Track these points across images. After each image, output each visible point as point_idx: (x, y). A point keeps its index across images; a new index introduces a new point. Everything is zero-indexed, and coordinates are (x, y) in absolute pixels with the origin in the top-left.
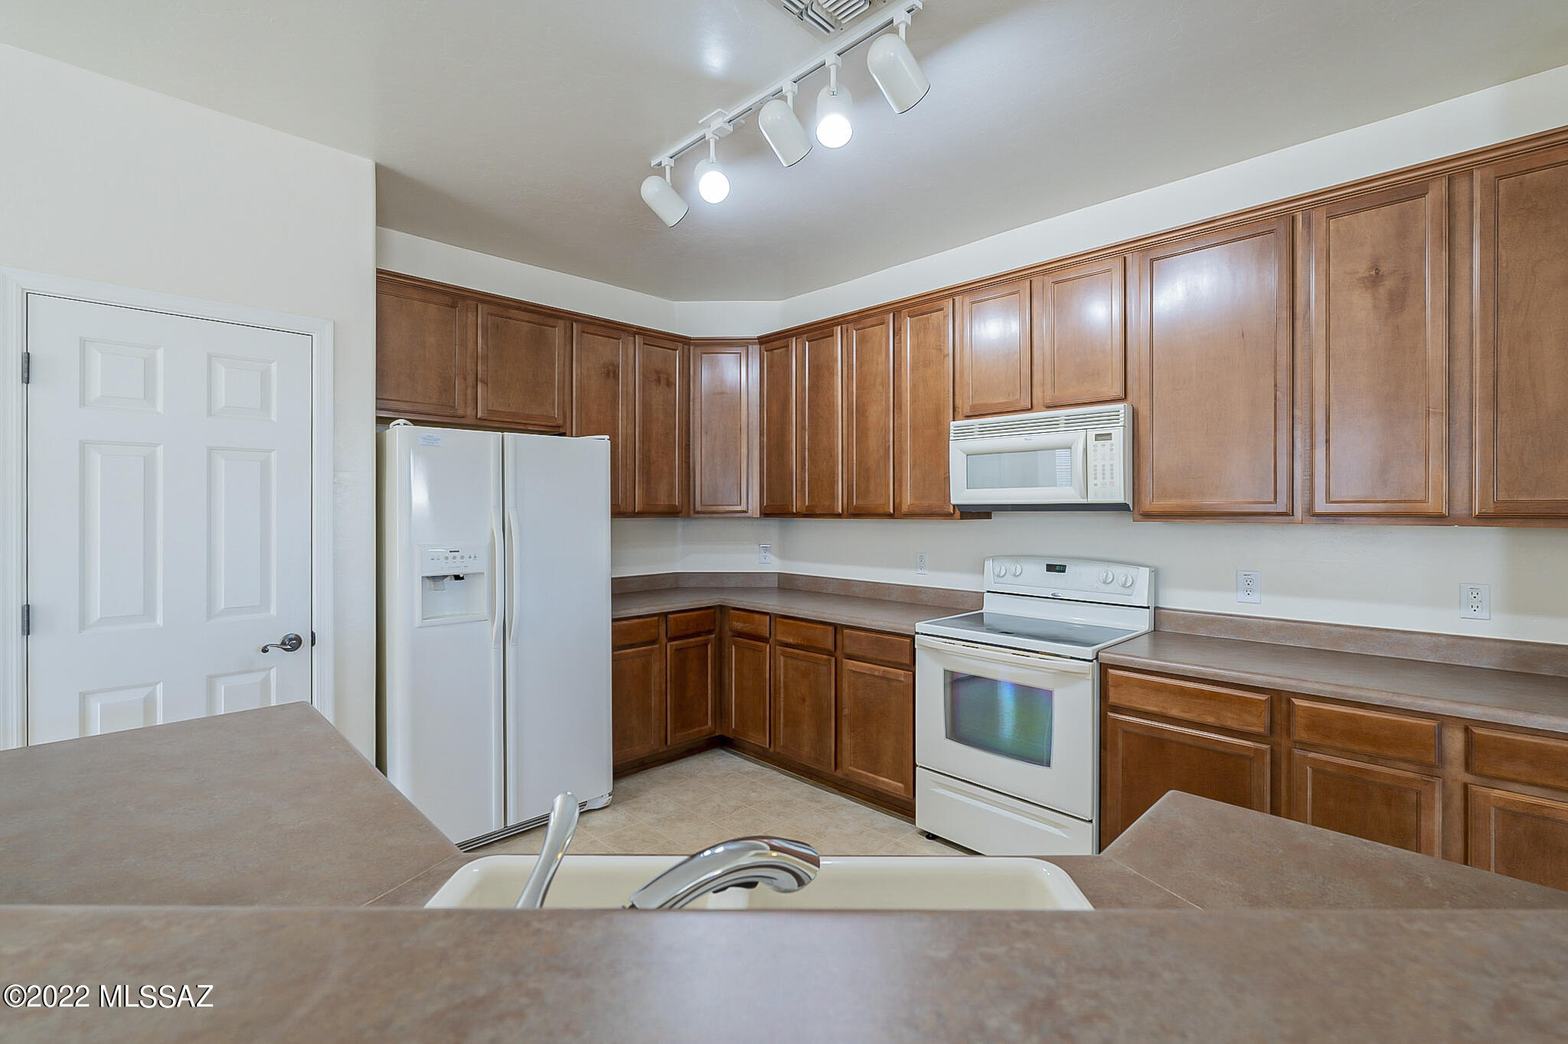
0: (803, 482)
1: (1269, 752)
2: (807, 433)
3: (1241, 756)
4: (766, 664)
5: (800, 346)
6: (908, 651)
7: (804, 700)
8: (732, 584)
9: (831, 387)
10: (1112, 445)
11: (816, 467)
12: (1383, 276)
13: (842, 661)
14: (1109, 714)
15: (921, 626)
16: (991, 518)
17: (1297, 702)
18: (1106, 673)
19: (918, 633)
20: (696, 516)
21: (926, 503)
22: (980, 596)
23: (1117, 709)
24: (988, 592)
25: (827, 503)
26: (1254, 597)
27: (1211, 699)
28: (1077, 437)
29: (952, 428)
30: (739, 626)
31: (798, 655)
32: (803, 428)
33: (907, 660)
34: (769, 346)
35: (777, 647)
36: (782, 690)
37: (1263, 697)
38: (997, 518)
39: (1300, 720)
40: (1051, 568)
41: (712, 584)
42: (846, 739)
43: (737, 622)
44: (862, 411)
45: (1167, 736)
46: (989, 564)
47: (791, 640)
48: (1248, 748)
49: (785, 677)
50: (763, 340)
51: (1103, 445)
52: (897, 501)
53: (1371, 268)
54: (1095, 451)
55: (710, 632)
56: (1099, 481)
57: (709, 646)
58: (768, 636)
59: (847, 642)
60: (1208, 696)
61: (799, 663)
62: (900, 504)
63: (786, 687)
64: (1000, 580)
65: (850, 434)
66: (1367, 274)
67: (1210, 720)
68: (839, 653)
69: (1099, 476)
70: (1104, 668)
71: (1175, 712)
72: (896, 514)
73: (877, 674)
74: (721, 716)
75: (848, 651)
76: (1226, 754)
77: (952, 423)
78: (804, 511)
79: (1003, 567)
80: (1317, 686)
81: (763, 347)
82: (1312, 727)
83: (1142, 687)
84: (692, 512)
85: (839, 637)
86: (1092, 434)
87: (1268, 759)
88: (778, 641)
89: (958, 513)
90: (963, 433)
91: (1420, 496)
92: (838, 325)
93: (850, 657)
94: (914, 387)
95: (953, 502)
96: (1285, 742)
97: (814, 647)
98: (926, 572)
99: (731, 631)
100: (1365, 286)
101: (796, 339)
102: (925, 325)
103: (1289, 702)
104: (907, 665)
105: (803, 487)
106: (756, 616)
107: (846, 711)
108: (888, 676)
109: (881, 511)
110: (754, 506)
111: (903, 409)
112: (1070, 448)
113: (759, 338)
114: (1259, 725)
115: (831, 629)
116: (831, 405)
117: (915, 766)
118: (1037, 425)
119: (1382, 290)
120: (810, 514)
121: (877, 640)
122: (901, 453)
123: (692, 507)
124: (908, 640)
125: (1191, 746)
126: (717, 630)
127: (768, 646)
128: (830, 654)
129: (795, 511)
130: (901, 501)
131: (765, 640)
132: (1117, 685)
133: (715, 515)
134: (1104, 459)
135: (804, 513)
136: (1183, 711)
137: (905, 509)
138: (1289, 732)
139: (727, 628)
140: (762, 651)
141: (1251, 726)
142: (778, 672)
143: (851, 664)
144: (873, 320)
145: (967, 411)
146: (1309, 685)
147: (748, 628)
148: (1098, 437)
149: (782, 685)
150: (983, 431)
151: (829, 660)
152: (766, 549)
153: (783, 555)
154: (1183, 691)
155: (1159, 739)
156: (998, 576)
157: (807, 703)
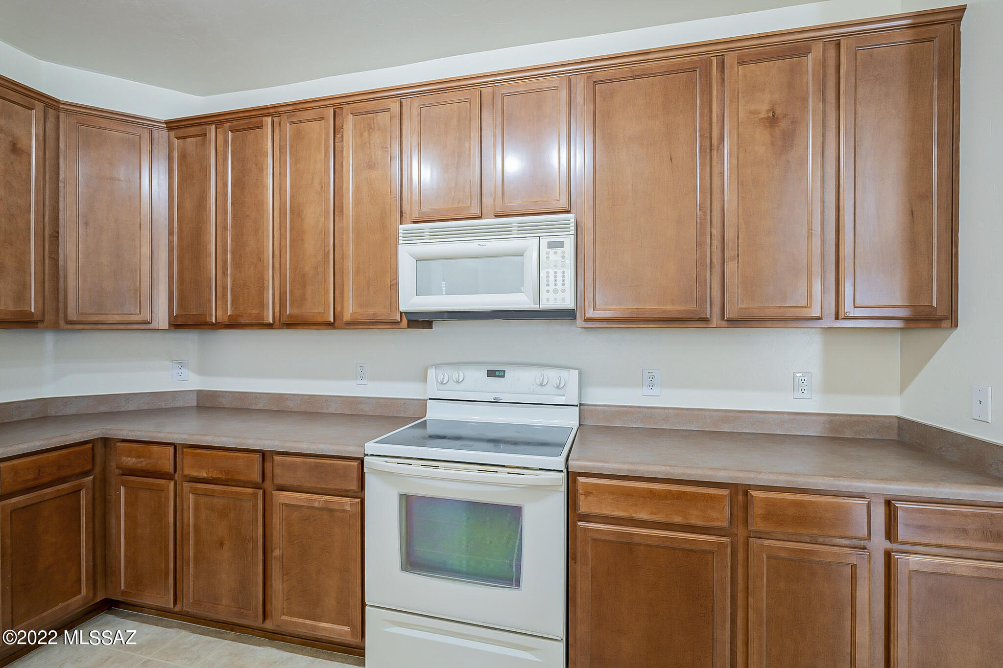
0: (225, 288)
1: (729, 544)
2: (229, 233)
3: (706, 552)
4: (168, 507)
5: (220, 138)
6: (355, 474)
7: (222, 545)
8: (133, 406)
9: (260, 184)
10: (563, 252)
11: (240, 272)
12: (778, 118)
13: (272, 494)
14: (580, 523)
15: (371, 447)
16: (432, 328)
17: (753, 493)
18: (575, 481)
19: (367, 455)
20: (69, 327)
21: (371, 311)
22: (422, 405)
23: (585, 518)
24: (430, 399)
25: (255, 312)
26: (656, 391)
27: (678, 498)
28: (530, 245)
29: (401, 231)
30: (130, 461)
31: (214, 491)
32: (225, 228)
33: (354, 486)
34: (181, 132)
35: (185, 484)
36: (192, 535)
37: (725, 492)
38: (439, 327)
39: (757, 510)
40: (491, 374)
41: (103, 409)
42: (277, 585)
43: (127, 456)
44: (297, 212)
45: (636, 540)
46: (431, 373)
47: (204, 474)
48: (711, 543)
49: (196, 517)
50: (173, 125)
51: (555, 253)
52: (338, 309)
53: (768, 111)
54: (548, 258)
55: (86, 474)
56: (552, 287)
57: (83, 492)
58: (172, 471)
59: (277, 471)
60: (675, 497)
61: (215, 500)
62: (342, 313)
63: (197, 530)
64: (441, 387)
65: (282, 236)
66: (766, 116)
67: (678, 519)
68: (268, 485)
69: (552, 282)
70: (572, 477)
71: (643, 516)
72: (336, 324)
73: (316, 505)
74: (105, 575)
75: (279, 481)
76: (690, 552)
77: (400, 226)
78: (226, 320)
79: (445, 374)
80: (772, 477)
81: (172, 134)
82: (768, 516)
83: (612, 493)
84: (62, 323)
85: (268, 465)
86: (544, 242)
87: (729, 551)
88: (186, 476)
89: (405, 321)
90: (412, 237)
91: (803, 303)
92: (268, 115)
93: (282, 488)
94: (357, 189)
95: (402, 308)
96: (741, 532)
97: (235, 480)
98: (366, 382)
99: (117, 468)
100: (765, 125)
101: (216, 128)
102: (369, 125)
103: (746, 493)
104: (354, 491)
105: (225, 295)
106: (155, 448)
107: (277, 553)
108: (332, 506)
109: (319, 319)
110: (162, 318)
111: (345, 211)
112: (523, 255)
113: (167, 122)
114: (721, 517)
115: (257, 457)
116: (260, 205)
117: (363, 605)
118: (490, 232)
119: (777, 130)
120: (233, 324)
121: (317, 466)
122: (343, 258)
123: (61, 315)
124: (355, 464)
125: (658, 547)
126: (98, 469)
127: (172, 483)
128: (257, 486)
129: (214, 321)
130: (342, 308)
131: (169, 477)
132: (588, 494)
133: (100, 326)
134: (556, 267)
135: (227, 323)
136: (652, 513)
137: (347, 317)
138: (746, 522)
139: (113, 465)
140: (163, 490)
141: (713, 521)
142: (185, 514)
143: (285, 497)
144: (311, 114)
145: (416, 216)
146: (766, 477)
147: (144, 463)
148: (551, 245)
149: (191, 529)
150: (434, 235)
151: (255, 495)
152: (181, 365)
153: (203, 371)
154: (652, 493)
155: (628, 543)
156: (442, 383)
157: (226, 547)
